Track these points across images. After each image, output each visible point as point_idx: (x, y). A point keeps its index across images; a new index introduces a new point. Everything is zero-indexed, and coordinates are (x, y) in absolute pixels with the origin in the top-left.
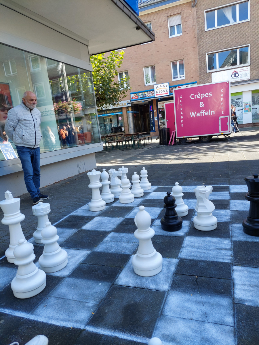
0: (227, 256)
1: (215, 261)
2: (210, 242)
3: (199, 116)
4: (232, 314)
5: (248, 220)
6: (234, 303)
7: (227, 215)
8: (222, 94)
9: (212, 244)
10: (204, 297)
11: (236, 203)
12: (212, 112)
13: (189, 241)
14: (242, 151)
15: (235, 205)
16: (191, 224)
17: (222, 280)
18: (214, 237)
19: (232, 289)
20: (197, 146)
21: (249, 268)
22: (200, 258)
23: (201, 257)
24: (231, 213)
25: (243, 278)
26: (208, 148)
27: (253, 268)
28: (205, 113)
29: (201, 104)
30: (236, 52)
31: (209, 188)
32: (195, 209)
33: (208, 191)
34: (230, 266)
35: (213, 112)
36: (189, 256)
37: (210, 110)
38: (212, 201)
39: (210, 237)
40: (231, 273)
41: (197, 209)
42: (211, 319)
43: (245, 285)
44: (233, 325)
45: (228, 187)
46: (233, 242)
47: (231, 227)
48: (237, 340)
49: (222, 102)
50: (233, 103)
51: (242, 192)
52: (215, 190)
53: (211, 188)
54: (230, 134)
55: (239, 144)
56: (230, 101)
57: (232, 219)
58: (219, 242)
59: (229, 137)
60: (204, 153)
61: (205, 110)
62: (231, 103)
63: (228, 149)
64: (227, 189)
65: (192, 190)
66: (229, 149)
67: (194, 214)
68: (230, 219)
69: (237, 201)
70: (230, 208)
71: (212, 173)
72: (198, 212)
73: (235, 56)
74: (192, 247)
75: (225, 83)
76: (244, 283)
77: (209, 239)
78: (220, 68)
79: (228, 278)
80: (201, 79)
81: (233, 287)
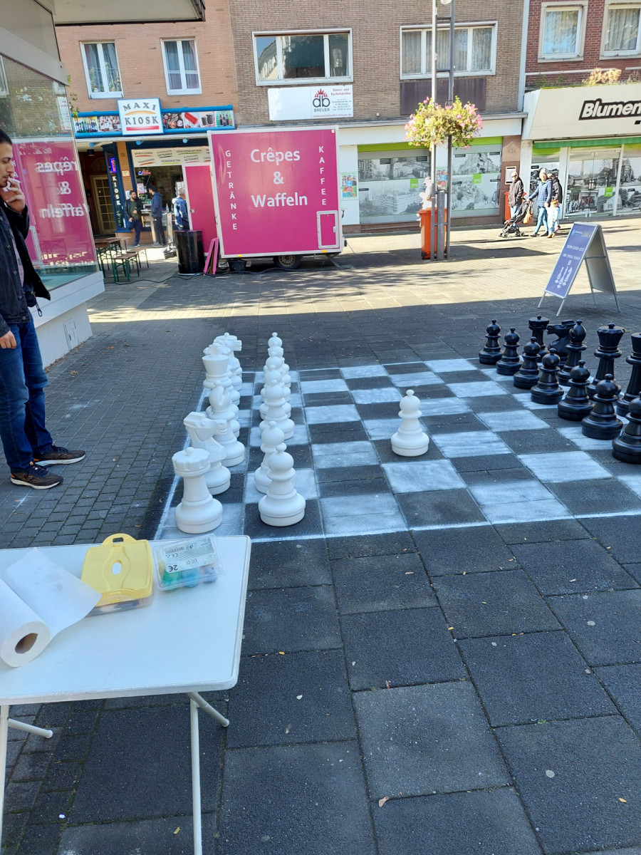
3: (273, 205)
8: (322, 158)
12: (301, 198)
25: (537, 464)
28: (285, 200)
29: (277, 178)
30: (321, 42)
35: (303, 200)
37: (296, 193)
43: (542, 469)
46: (497, 434)
49: (322, 176)
61: (285, 194)
78: (288, 77)
80: (242, 100)
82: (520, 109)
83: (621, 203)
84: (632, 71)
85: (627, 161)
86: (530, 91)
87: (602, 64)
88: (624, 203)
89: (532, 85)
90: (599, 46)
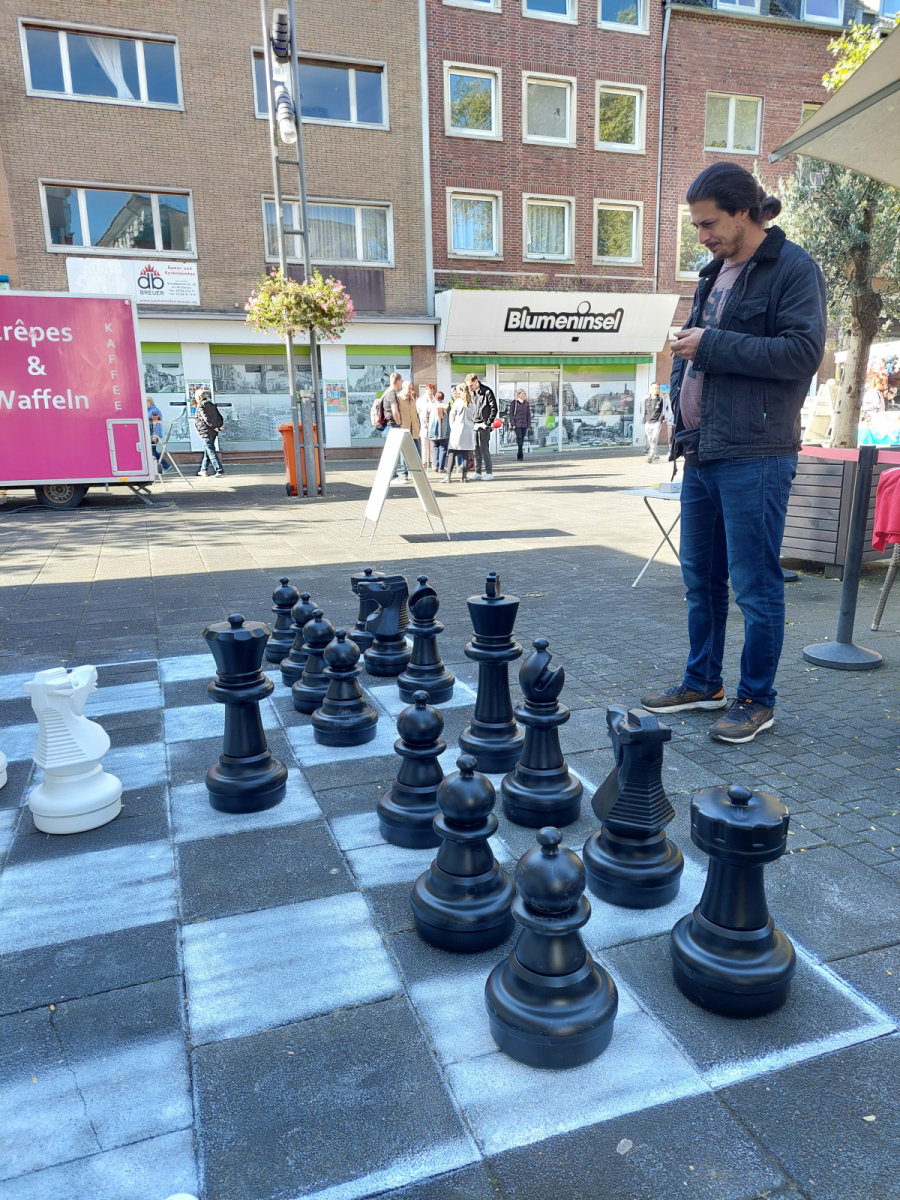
0: (162, 899)
1: (121, 928)
2: (97, 867)
3: (29, 406)
4: (184, 1087)
5: (224, 765)
6: (189, 1051)
7: (155, 760)
8: (110, 341)
9: (106, 872)
10: (85, 1068)
11: (185, 717)
12: (77, 398)
13: (14, 883)
14: (196, 543)
15: (182, 725)
16: (23, 819)
17: (145, 988)
18: (113, 847)
19: (182, 1005)
20: (31, 521)
21: (231, 918)
22: (64, 935)
23: (68, 931)
24: (168, 753)
25: (216, 958)
26: (74, 530)
27: (244, 917)
28: (50, 401)
29: (33, 365)
30: (147, 203)
31: (84, 675)
32: (36, 760)
33: (79, 687)
34: (172, 931)
35: (82, 401)
36: (19, 940)
37: (69, 391)
38: (101, 720)
39: (99, 850)
40: (174, 955)
41: (44, 756)
42: (111, 1137)
43: (221, 977)
44: (189, 1122)
45: (155, 665)
46: (180, 849)
47: (171, 798)
48: (202, 1166)
49: (112, 366)
50: (154, 376)
51: (202, 677)
52: (105, 679)
53: (92, 672)
54: (150, 483)
55: (184, 518)
56: (142, 370)
57: (173, 771)
58: (133, 859)
59: (149, 492)
60: (60, 549)
61: (50, 390)
62: (146, 375)
63: (149, 533)
64: (149, 672)
65: (18, 689)
66: (151, 536)
67: (32, 777)
68: (167, 773)
69: (186, 708)
70: (163, 737)
71: (97, 621)
72: (47, 767)
73: (146, 216)
74: (30, 902)
75: (119, 305)
76: (218, 973)
77: (93, 857)
78: (97, 245)
79: (166, 972)
80: (25, 271)
81: (186, 997)
82: (431, 313)
83: (566, 436)
84: (562, 278)
85: (569, 385)
86: (441, 292)
87: (527, 267)
88: (570, 436)
89: (443, 283)
90: (521, 245)
